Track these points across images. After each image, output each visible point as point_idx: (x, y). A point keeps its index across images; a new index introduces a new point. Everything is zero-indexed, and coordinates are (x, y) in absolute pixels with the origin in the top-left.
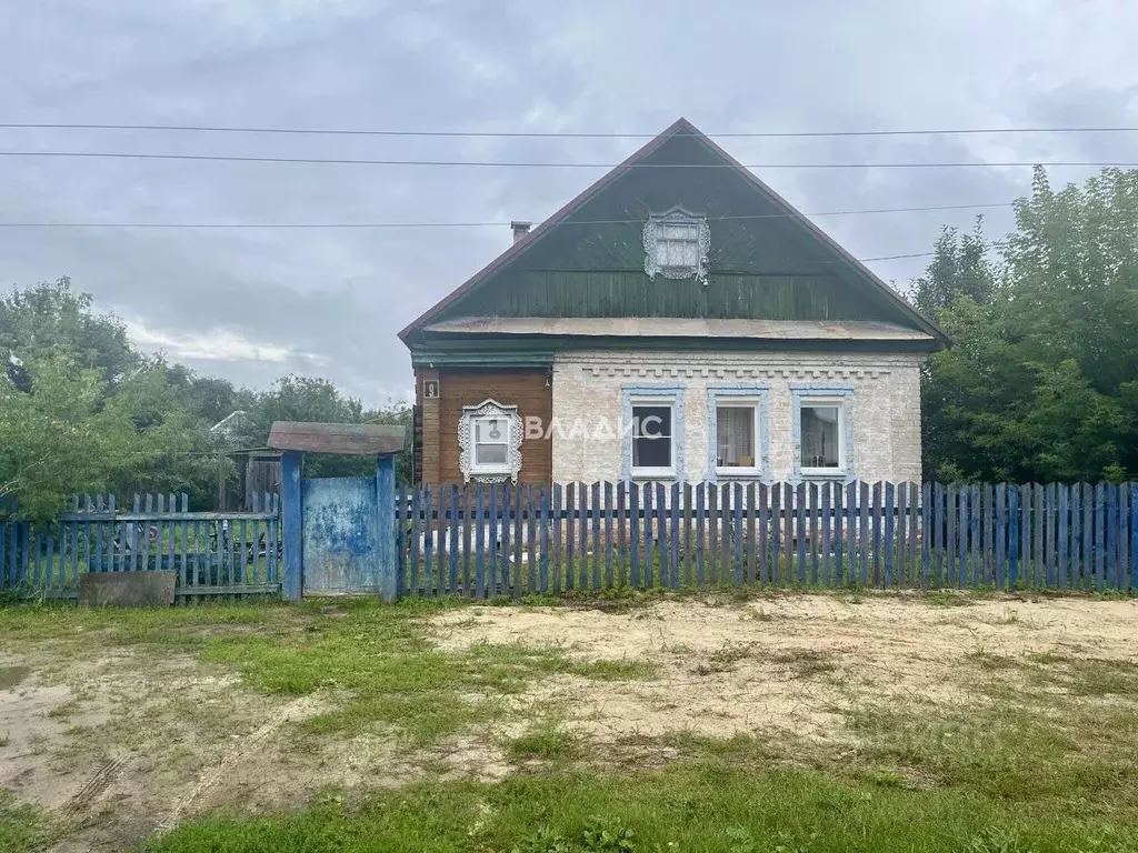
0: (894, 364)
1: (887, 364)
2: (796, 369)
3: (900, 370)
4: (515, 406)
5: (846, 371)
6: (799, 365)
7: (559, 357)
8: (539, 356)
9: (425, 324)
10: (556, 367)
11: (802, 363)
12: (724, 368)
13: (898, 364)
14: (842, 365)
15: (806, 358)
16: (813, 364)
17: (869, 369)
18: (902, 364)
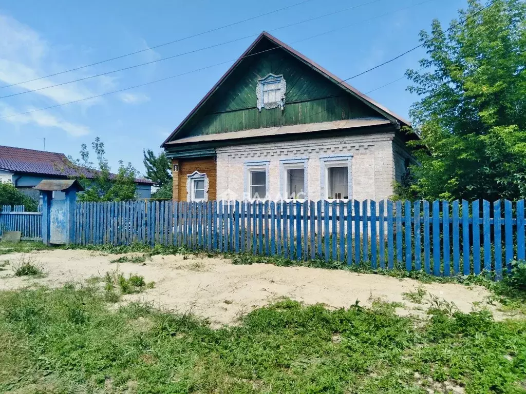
0: (375, 140)
1: (371, 140)
2: (322, 147)
3: (379, 143)
4: (205, 174)
5: (349, 146)
6: (323, 145)
7: (218, 150)
8: (210, 151)
9: (168, 142)
10: (218, 155)
11: (324, 144)
12: (287, 150)
13: (377, 140)
14: (345, 143)
15: (326, 141)
16: (330, 143)
17: (362, 144)
18: (380, 140)
